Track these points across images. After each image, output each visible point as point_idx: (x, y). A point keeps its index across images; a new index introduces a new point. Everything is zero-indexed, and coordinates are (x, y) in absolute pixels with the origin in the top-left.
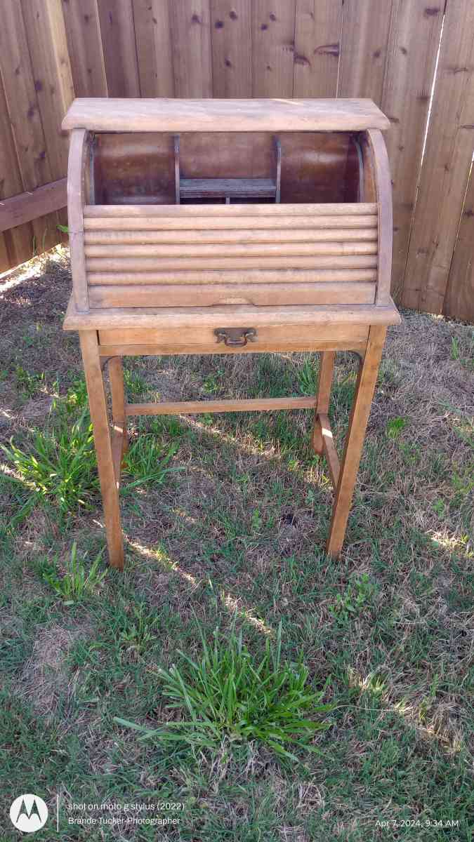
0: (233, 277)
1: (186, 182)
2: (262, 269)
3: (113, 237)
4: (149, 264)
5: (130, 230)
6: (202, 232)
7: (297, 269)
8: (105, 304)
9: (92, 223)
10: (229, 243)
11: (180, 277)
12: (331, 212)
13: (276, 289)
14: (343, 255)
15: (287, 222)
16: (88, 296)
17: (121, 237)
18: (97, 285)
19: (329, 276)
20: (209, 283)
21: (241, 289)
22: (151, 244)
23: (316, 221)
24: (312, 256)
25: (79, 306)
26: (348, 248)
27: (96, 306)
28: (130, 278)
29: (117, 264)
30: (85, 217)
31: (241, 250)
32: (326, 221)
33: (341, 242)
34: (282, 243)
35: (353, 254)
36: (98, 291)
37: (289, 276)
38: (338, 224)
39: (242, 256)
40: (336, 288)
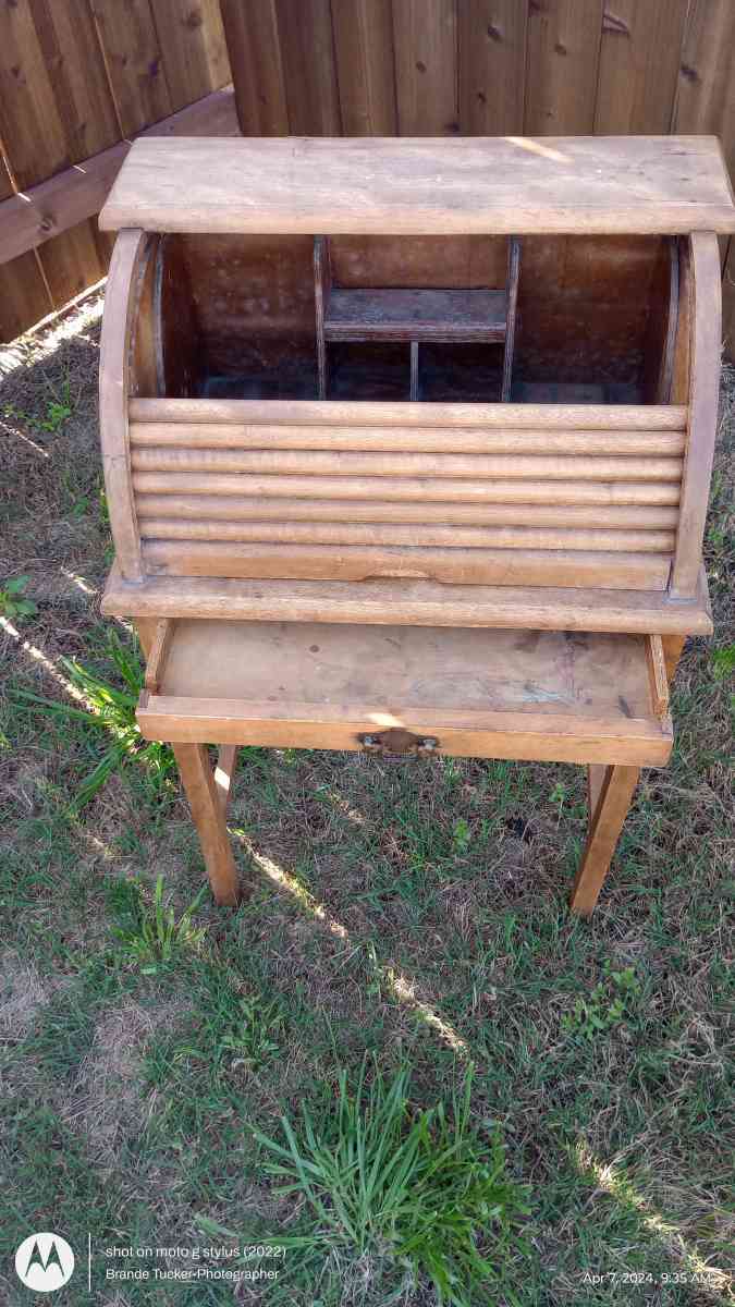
0: (403, 535)
1: (341, 301)
2: (454, 525)
3: (183, 460)
4: (246, 509)
5: (214, 448)
6: (344, 456)
7: (520, 527)
8: (173, 571)
9: (145, 433)
10: (394, 477)
11: (305, 532)
12: (595, 422)
13: (480, 559)
14: (611, 505)
15: (507, 441)
16: (143, 558)
17: (197, 460)
18: (157, 540)
19: (581, 541)
20: (357, 545)
21: (413, 556)
22: (252, 473)
23: (564, 442)
24: (551, 505)
25: (126, 575)
26: (622, 494)
27: (156, 574)
28: (214, 530)
29: (190, 507)
30: (131, 421)
31: (415, 490)
32: (583, 442)
33: (609, 482)
34: (494, 480)
35: (631, 505)
36: (157, 550)
37: (505, 538)
38: (607, 450)
39: (418, 502)
40: (592, 563)
